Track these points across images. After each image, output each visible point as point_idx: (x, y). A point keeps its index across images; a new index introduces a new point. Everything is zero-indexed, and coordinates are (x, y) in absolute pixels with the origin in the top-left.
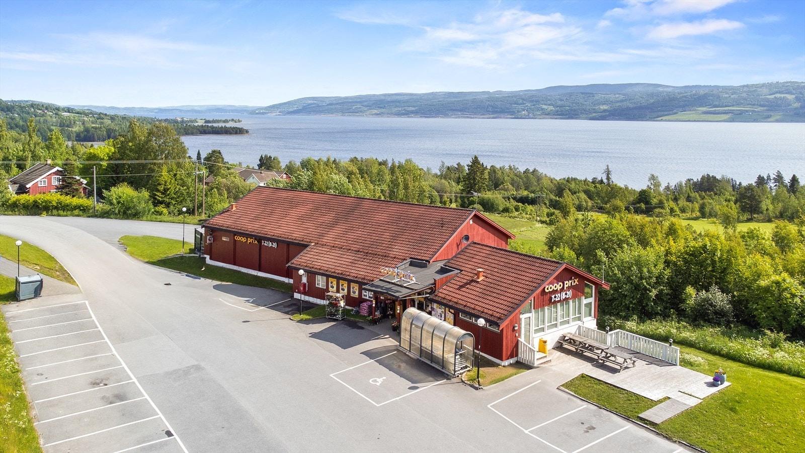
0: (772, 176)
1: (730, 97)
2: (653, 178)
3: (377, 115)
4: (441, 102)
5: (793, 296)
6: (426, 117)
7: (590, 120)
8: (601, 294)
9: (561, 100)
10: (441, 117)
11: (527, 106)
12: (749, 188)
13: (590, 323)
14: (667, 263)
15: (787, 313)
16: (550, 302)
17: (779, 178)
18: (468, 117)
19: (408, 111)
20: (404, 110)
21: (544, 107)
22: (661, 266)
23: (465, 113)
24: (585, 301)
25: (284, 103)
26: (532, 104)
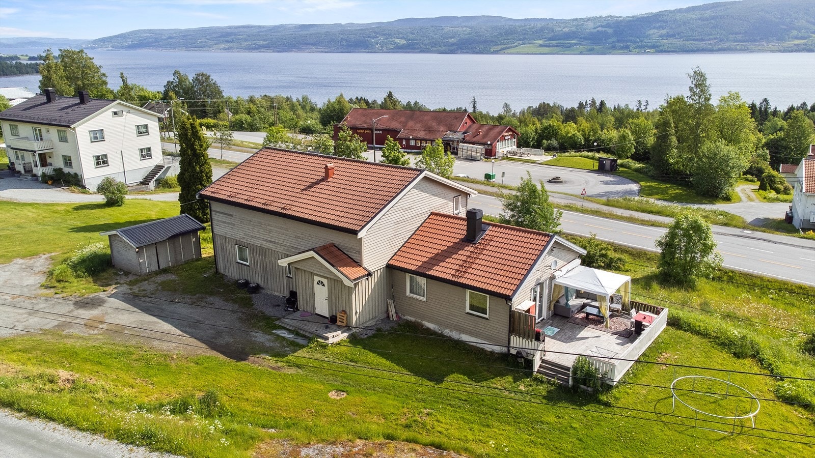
0: (589, 102)
1: (562, 30)
2: (506, 105)
3: (226, 50)
4: (293, 36)
5: (578, 138)
6: (279, 52)
7: (440, 53)
8: (518, 140)
9: (413, 34)
10: (295, 52)
11: (380, 39)
12: (573, 110)
13: (515, 147)
14: (536, 132)
15: (576, 144)
16: (505, 140)
17: (593, 103)
18: (322, 52)
19: (259, 45)
20: (254, 44)
21: (397, 40)
22: (534, 134)
23: (319, 47)
24: (514, 140)
25: (116, 36)
26: (385, 37)
